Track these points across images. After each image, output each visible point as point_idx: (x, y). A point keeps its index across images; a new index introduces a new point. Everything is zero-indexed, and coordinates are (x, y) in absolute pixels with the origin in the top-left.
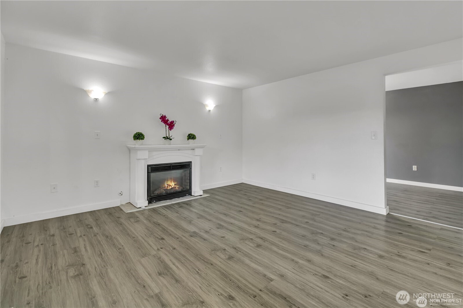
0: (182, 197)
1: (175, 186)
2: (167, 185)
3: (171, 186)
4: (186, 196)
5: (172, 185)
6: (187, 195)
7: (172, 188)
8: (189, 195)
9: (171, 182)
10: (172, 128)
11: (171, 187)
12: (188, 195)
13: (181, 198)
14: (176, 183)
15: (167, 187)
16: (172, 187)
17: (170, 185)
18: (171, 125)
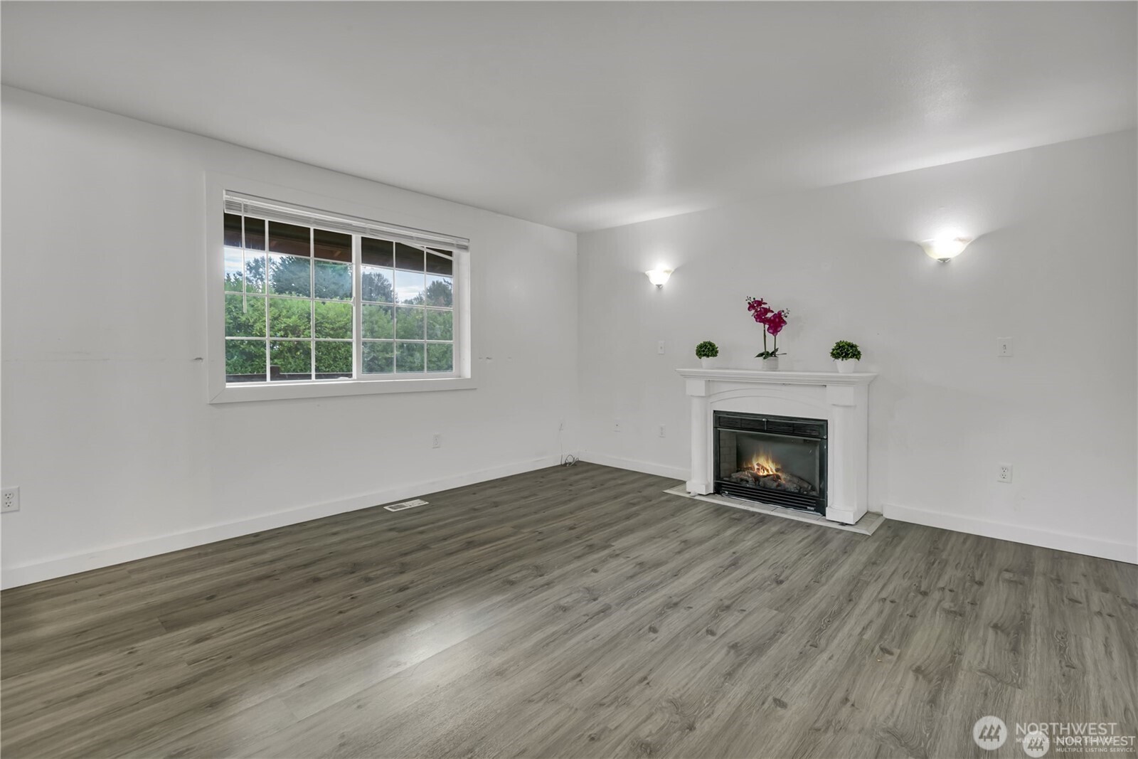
0: (796, 507)
1: (779, 474)
2: (758, 465)
3: (767, 471)
4: (806, 508)
5: (768, 468)
6: (808, 508)
7: (768, 475)
8: (815, 510)
9: (767, 460)
10: (779, 329)
11: (766, 473)
12: (812, 509)
13: (790, 510)
14: (779, 467)
15: (758, 469)
16: (771, 473)
17: (764, 469)
18: (776, 323)
